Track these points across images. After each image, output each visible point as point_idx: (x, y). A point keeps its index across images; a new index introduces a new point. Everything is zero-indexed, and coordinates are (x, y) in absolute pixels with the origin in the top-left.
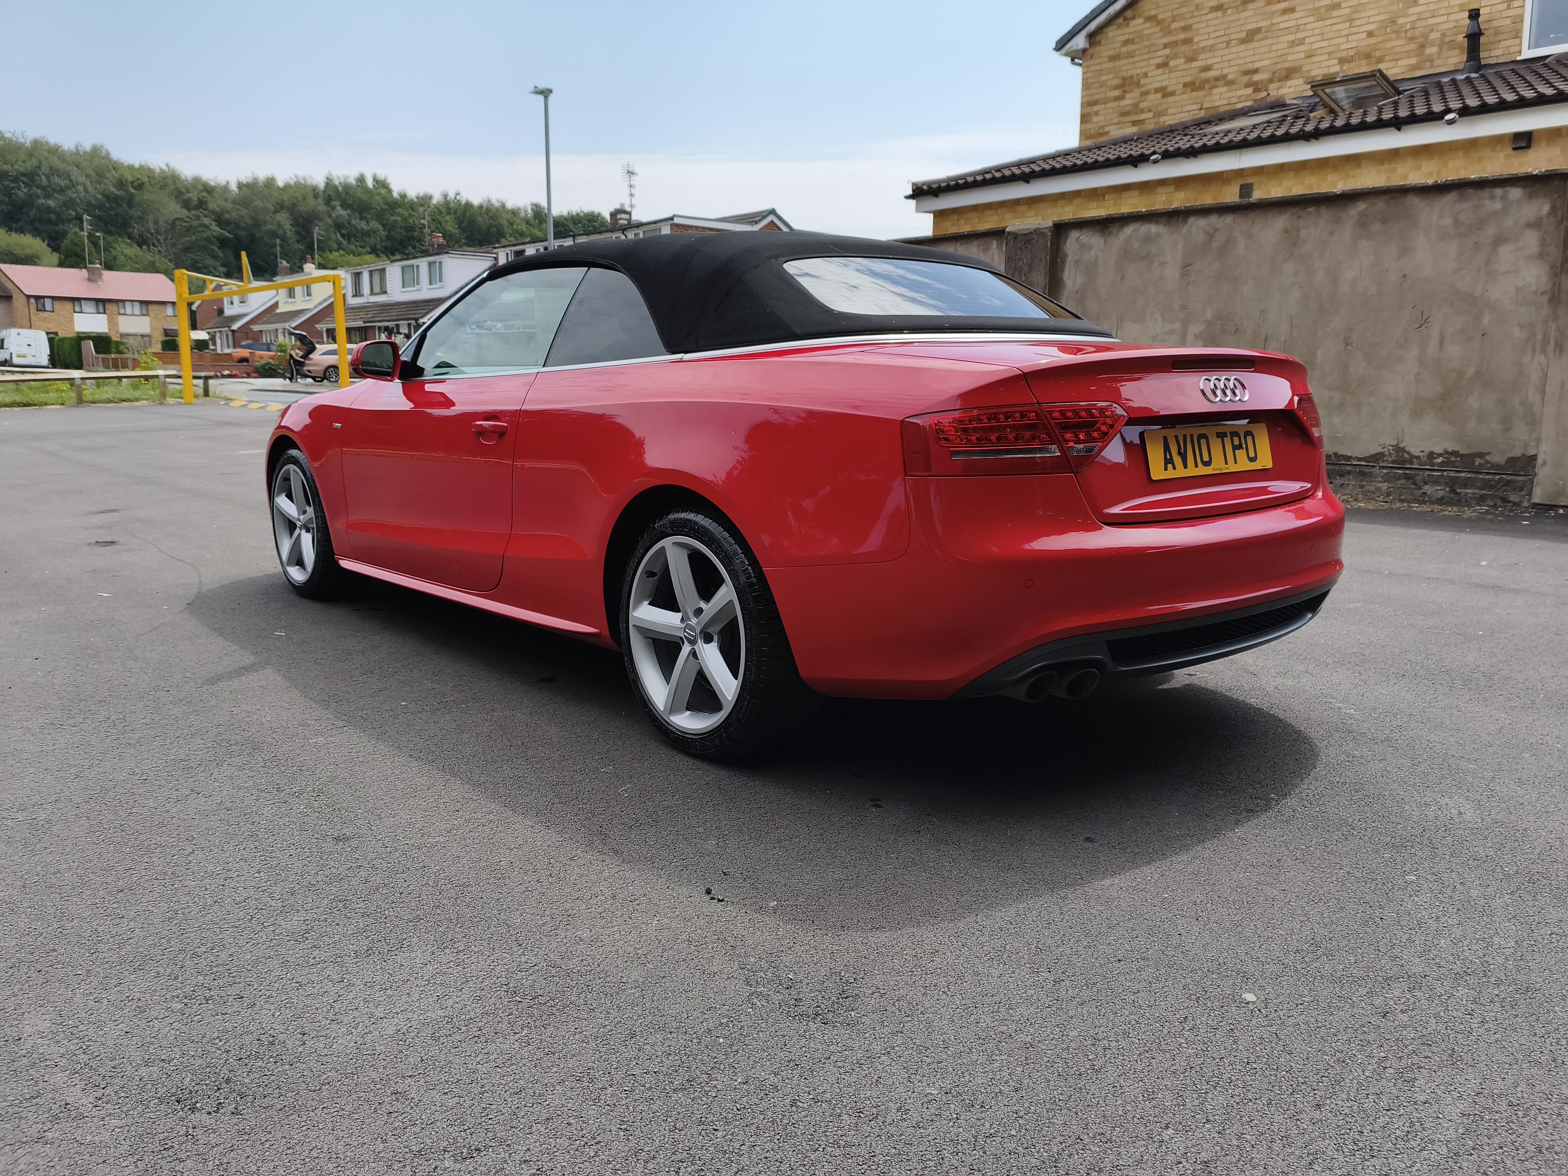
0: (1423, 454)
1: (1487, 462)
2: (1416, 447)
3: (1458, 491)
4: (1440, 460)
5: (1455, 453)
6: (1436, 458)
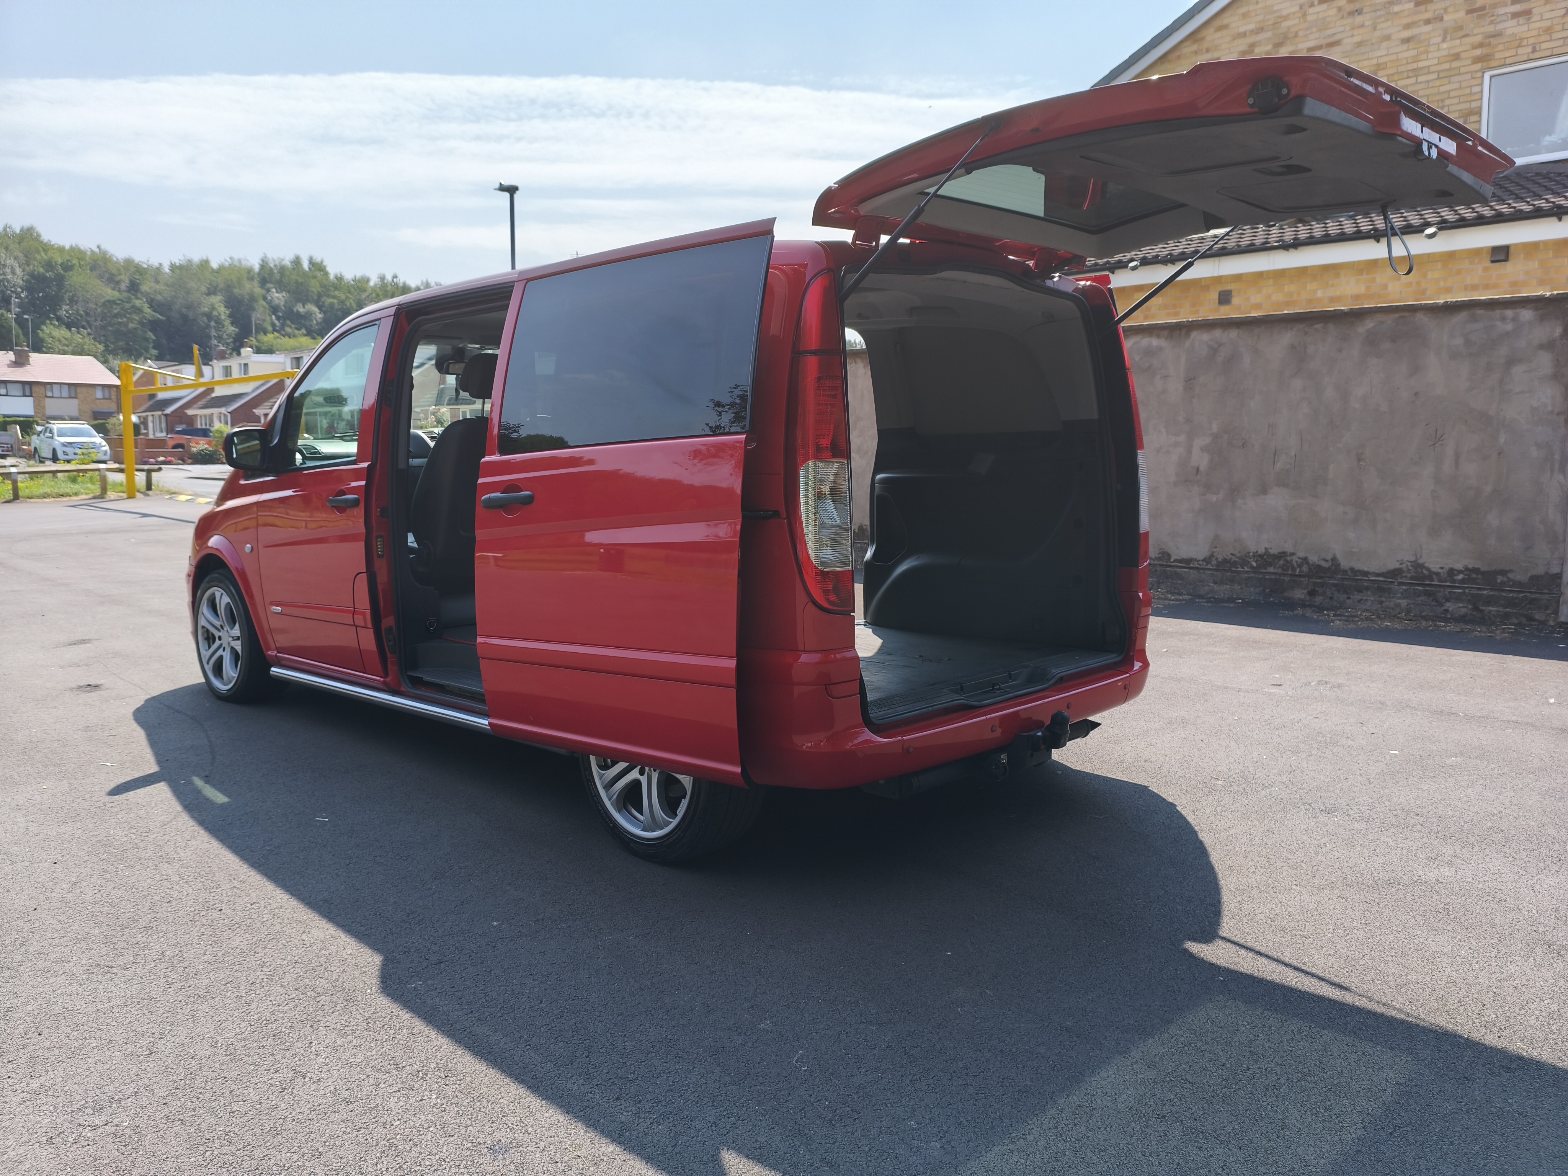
0: (1444, 570)
1: (1510, 580)
2: (1435, 562)
3: (1481, 608)
4: (1460, 577)
5: (1476, 571)
6: (1457, 575)
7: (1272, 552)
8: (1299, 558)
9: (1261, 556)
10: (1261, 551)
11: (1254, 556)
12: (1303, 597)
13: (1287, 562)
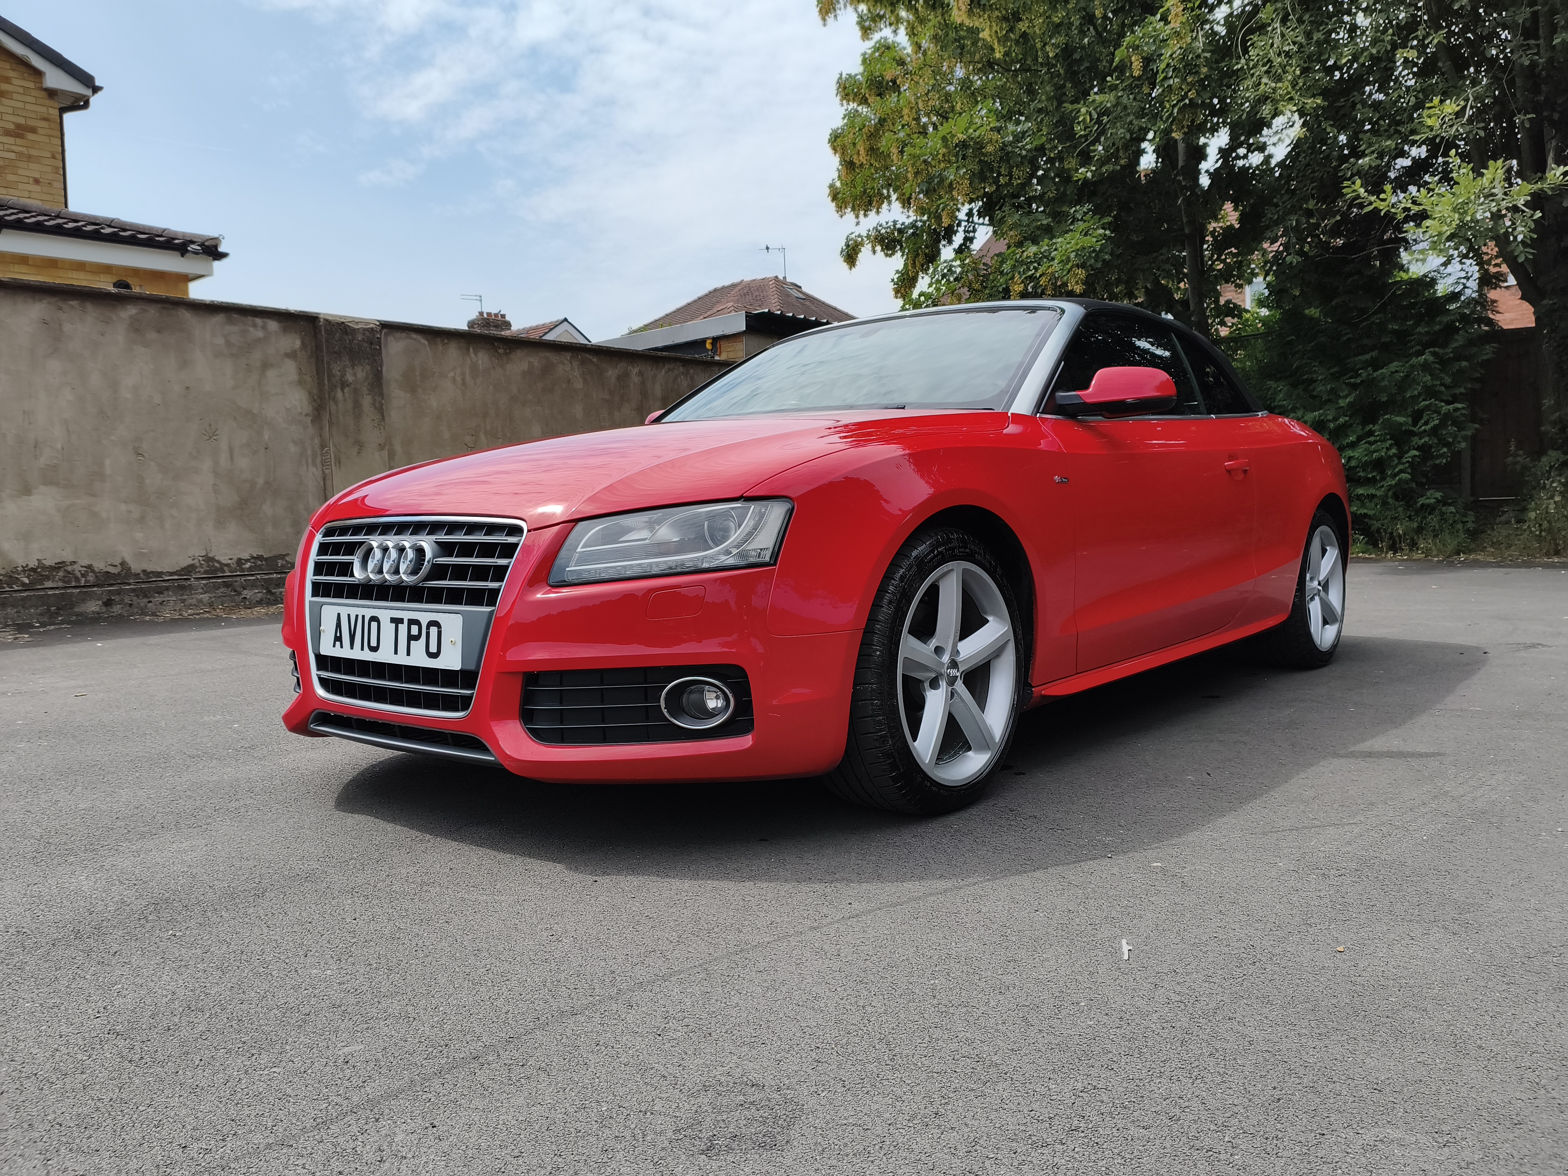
0: (232, 561)
2: (225, 555)
4: (248, 565)
5: (260, 558)
6: (245, 564)
7: (47, 563)
8: (82, 567)
9: (33, 570)
10: (33, 564)
11: (24, 571)
12: (97, 609)
13: (69, 572)
